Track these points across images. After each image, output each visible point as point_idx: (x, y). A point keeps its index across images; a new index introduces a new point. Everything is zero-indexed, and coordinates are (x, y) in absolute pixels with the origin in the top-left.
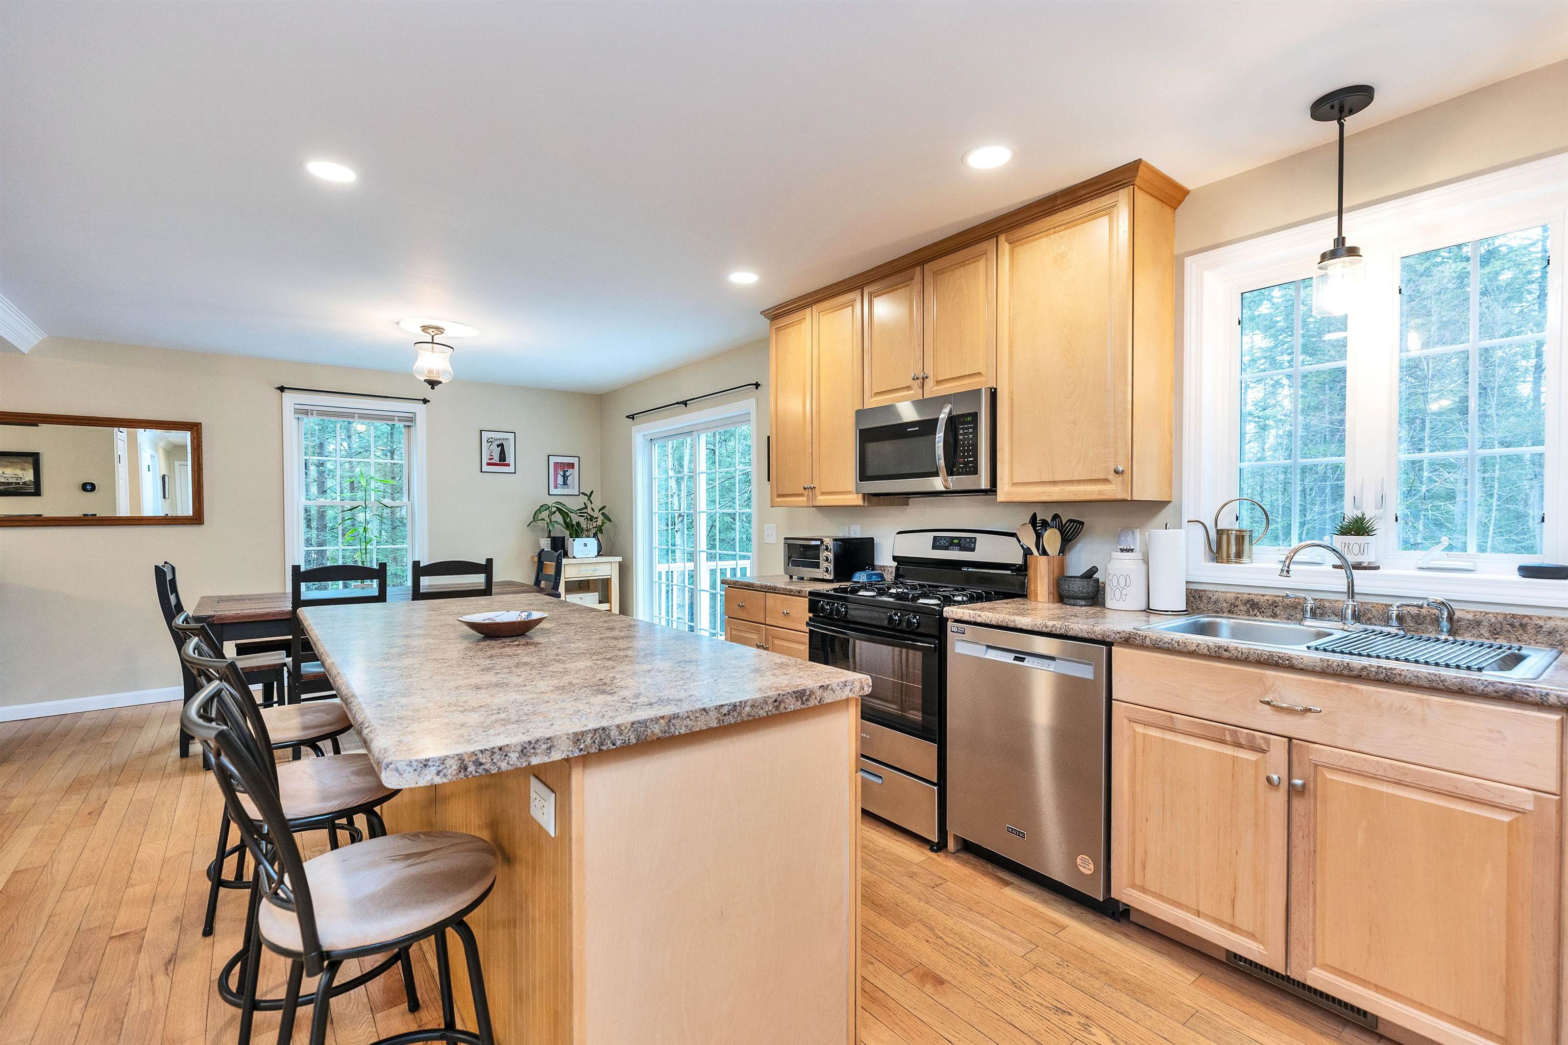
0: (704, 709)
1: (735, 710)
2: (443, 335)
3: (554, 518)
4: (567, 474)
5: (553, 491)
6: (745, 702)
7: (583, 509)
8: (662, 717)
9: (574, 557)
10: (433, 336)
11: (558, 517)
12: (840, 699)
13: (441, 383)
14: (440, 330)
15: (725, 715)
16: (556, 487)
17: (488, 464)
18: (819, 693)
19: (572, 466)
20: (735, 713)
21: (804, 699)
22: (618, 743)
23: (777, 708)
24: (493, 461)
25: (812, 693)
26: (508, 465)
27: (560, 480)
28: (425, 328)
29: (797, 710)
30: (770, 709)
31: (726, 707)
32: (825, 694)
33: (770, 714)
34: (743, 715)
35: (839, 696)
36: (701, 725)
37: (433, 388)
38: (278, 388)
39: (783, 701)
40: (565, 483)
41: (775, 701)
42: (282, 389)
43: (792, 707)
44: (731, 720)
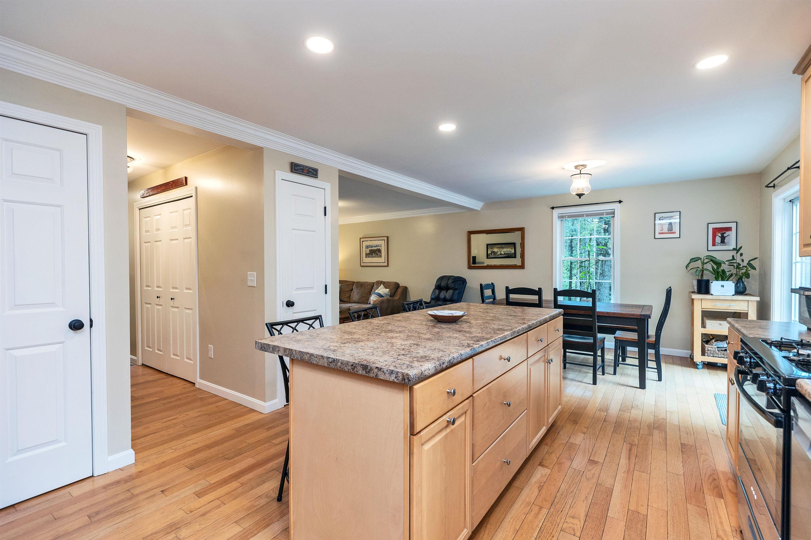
0: (322, 356)
1: (334, 362)
2: (586, 168)
3: (705, 266)
4: (725, 235)
5: (711, 247)
6: (339, 360)
7: (731, 260)
8: (308, 353)
9: (712, 295)
10: (580, 170)
11: (709, 266)
12: (388, 380)
13: (584, 194)
14: (585, 166)
15: (330, 362)
16: (714, 244)
17: (660, 233)
18: (376, 370)
19: (729, 229)
20: (334, 363)
21: (367, 370)
22: (295, 357)
23: (353, 369)
24: (663, 231)
25: (371, 369)
26: (675, 233)
27: (718, 239)
28: (576, 167)
29: (363, 375)
30: (350, 368)
31: (331, 359)
32: (379, 373)
33: (349, 371)
34: (338, 366)
35: (388, 378)
36: (321, 363)
37: (580, 198)
38: (551, 208)
39: (355, 367)
40: (723, 241)
41: (352, 365)
42: (553, 208)
43: (360, 372)
44: (332, 366)
